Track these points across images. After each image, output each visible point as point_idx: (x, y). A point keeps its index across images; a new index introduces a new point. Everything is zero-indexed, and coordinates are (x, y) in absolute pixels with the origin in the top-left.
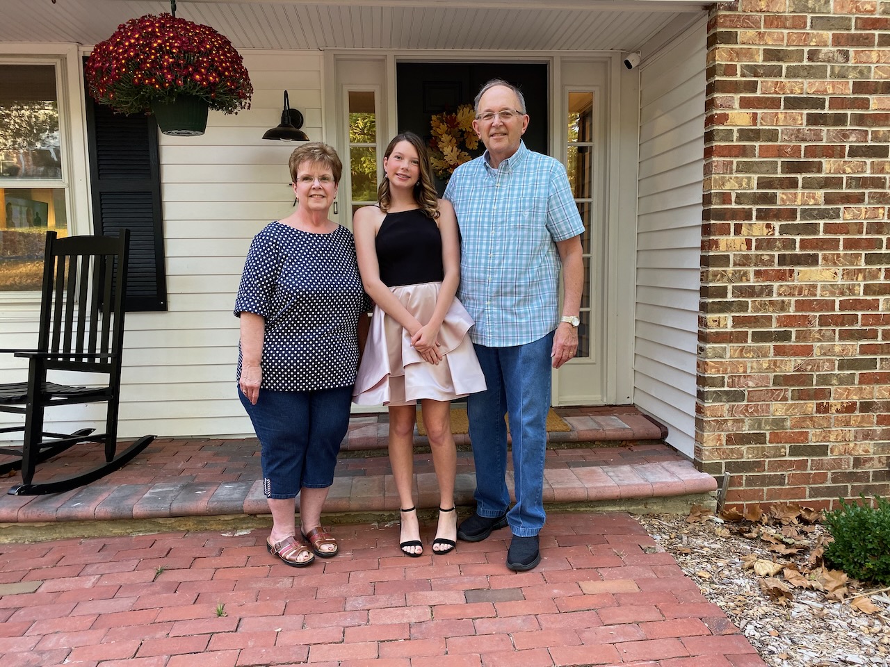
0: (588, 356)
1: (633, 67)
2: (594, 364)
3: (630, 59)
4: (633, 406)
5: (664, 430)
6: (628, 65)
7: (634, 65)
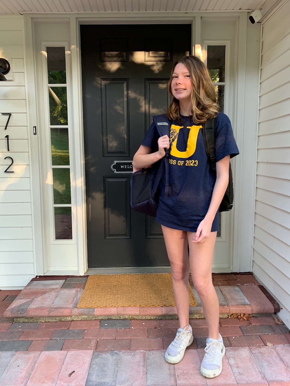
0: (220, 236)
1: (256, 22)
2: (224, 242)
3: (253, 15)
4: (251, 274)
5: (276, 307)
6: (252, 20)
7: (256, 20)
